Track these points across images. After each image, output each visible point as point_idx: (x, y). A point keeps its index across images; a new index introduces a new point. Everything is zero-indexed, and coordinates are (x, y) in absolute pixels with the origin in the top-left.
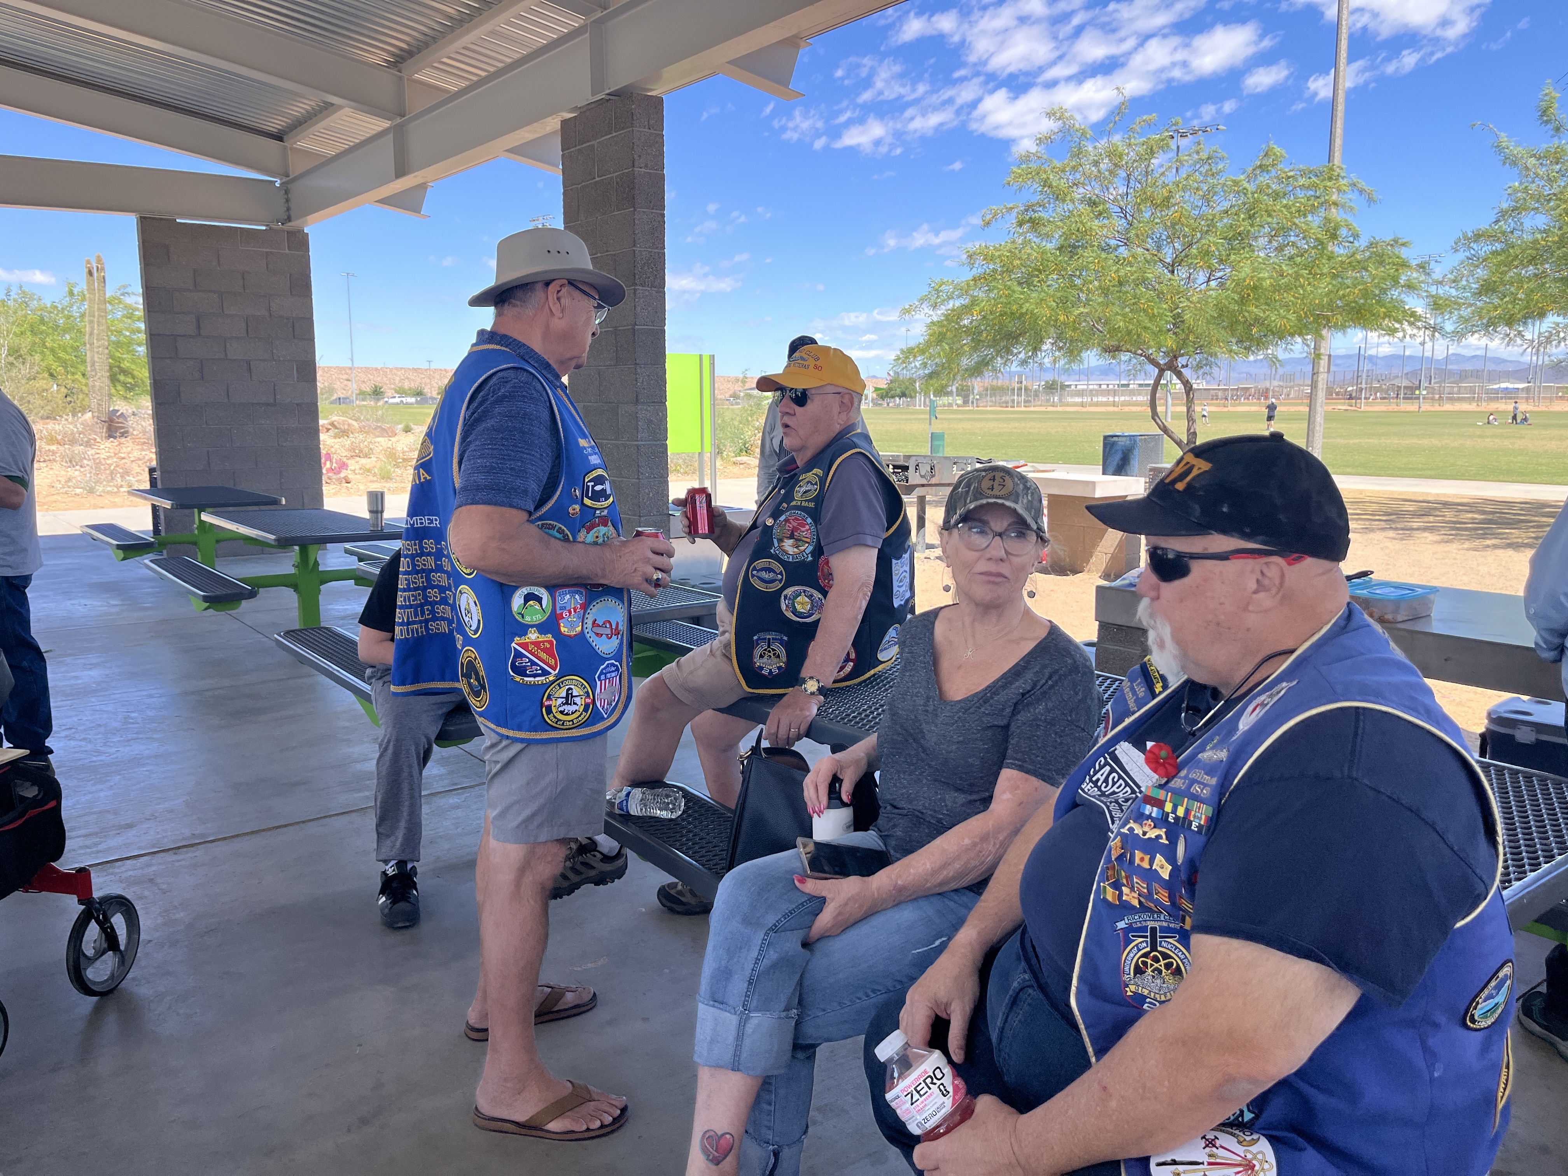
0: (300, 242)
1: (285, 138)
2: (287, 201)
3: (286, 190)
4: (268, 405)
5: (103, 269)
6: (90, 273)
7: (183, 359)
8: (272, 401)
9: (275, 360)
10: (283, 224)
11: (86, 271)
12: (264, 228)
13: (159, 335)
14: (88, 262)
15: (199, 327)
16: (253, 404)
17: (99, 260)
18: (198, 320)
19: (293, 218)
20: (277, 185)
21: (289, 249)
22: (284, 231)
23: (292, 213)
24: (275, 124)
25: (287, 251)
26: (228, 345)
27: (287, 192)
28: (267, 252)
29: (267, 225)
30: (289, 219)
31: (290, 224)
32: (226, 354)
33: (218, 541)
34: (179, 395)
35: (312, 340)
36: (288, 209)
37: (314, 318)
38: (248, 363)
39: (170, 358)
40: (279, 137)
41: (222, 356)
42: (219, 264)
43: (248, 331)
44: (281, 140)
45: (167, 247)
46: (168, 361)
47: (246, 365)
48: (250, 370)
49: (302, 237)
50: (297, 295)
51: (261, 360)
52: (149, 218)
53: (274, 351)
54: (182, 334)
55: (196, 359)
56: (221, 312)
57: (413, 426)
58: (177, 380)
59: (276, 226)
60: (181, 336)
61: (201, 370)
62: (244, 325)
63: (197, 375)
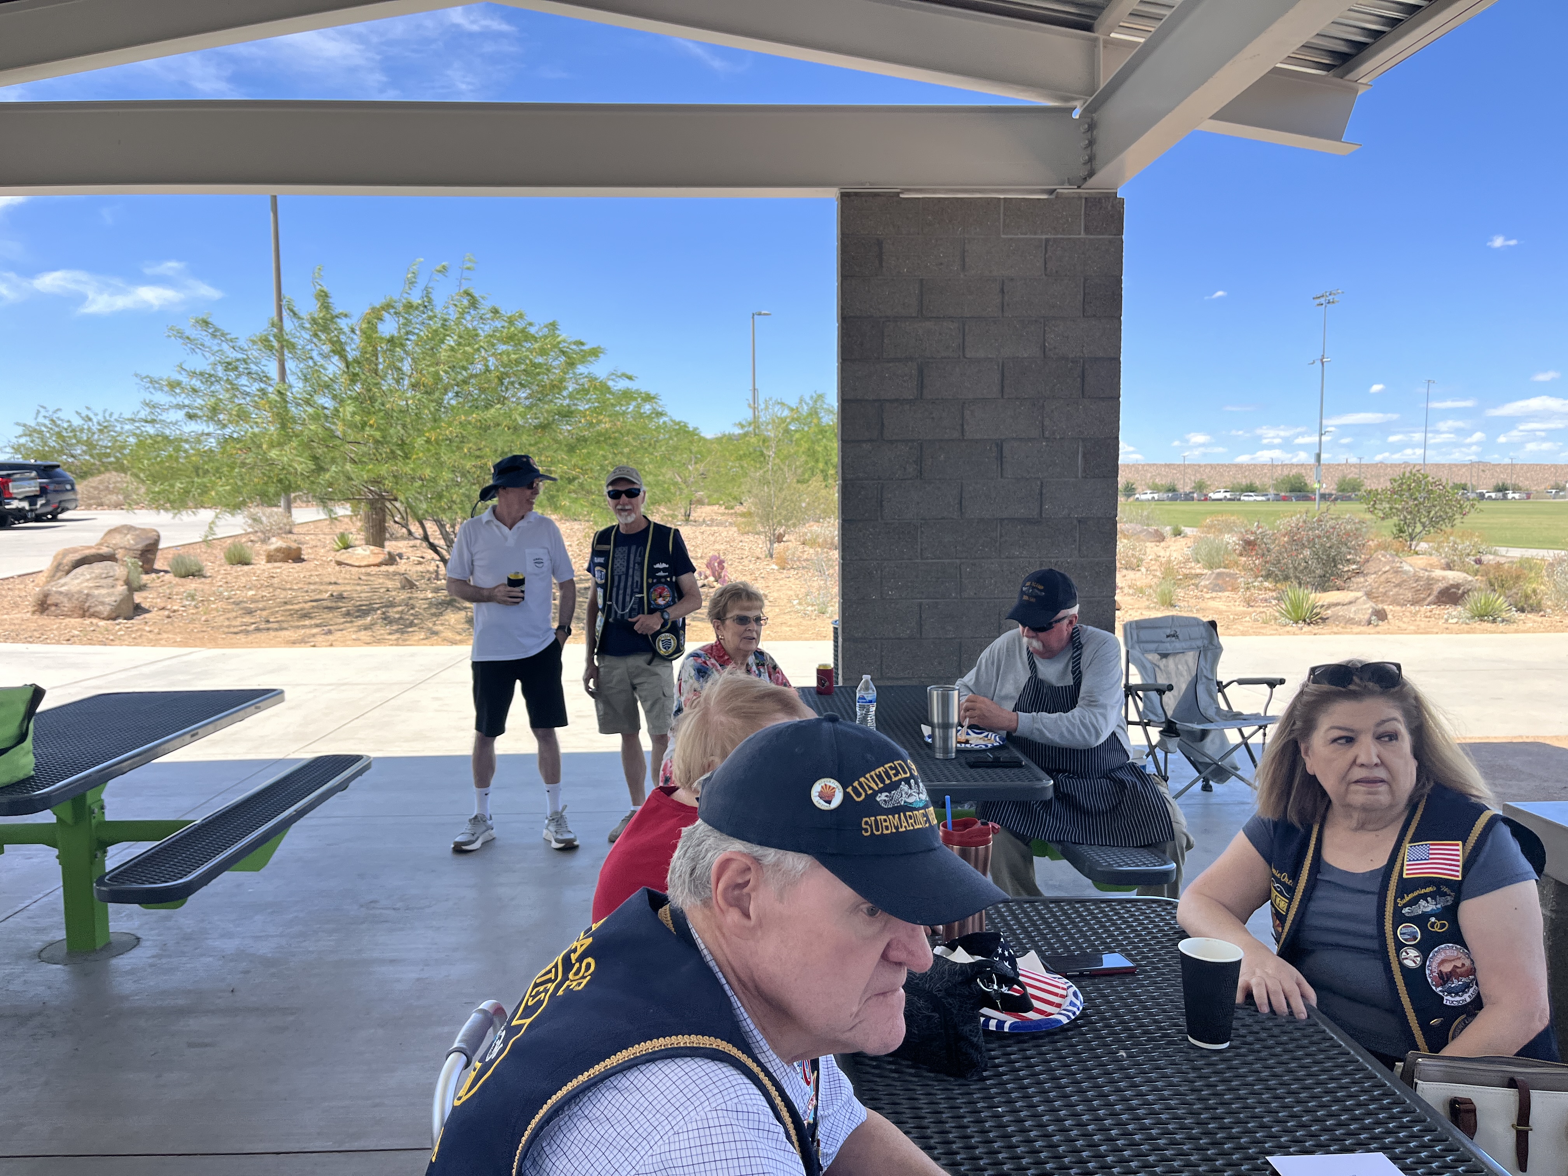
0: (1108, 217)
1: (1095, 25)
2: (1091, 143)
3: (1090, 119)
4: (1029, 522)
7: (891, 442)
8: (1035, 514)
9: (1047, 439)
10: (1078, 185)
12: (1045, 200)
13: (858, 400)
15: (921, 386)
16: (1002, 520)
18: (921, 372)
19: (1097, 171)
20: (1076, 115)
21: (1087, 230)
22: (1080, 198)
23: (1097, 160)
25: (1083, 235)
26: (967, 413)
27: (1092, 127)
28: (1047, 240)
29: (1048, 192)
30: (1091, 174)
31: (1091, 182)
32: (963, 432)
34: (882, 506)
35: (1115, 398)
36: (1091, 159)
37: (1121, 359)
38: (1000, 446)
39: (871, 441)
40: (1085, 24)
41: (956, 435)
42: (963, 267)
43: (1003, 387)
44: (1088, 28)
45: (880, 243)
46: (867, 446)
47: (994, 449)
48: (1001, 457)
49: (1113, 206)
50: (1094, 316)
51: (1021, 439)
52: (856, 194)
53: (1047, 422)
54: (893, 397)
55: (913, 441)
56: (961, 354)
57: (1183, 528)
58: (879, 478)
59: (1066, 190)
60: (891, 401)
61: (920, 460)
62: (997, 376)
63: (911, 468)
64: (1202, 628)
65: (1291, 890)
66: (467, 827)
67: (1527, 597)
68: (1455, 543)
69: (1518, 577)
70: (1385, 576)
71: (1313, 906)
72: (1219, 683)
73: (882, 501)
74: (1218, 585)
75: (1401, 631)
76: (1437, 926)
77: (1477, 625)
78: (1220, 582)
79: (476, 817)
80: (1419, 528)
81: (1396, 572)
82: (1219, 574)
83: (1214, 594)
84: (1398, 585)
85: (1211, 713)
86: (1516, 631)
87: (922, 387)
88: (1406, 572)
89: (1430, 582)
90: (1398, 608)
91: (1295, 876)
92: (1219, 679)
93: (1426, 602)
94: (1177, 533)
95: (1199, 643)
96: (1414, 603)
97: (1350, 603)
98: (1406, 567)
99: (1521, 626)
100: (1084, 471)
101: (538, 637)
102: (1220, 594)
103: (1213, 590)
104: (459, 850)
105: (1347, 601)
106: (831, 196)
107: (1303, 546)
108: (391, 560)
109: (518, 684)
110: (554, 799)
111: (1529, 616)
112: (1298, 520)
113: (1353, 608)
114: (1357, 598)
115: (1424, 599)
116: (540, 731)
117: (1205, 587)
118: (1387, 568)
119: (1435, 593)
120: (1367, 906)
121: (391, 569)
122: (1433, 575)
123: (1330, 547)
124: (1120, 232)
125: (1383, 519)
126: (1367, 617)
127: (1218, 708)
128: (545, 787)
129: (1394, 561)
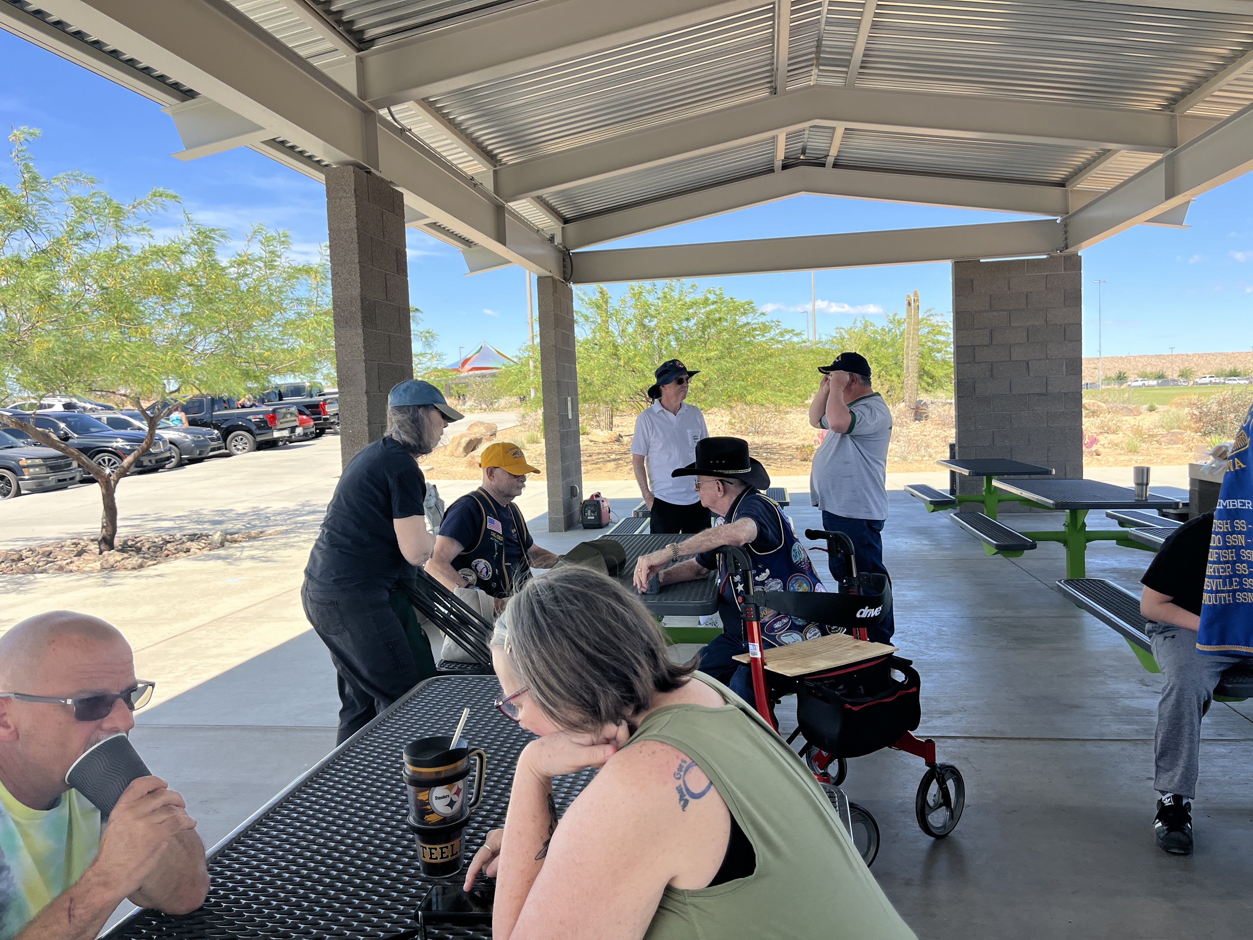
0: (1075, 263)
1: (1067, 184)
2: (1066, 233)
3: (1065, 224)
4: (1041, 394)
5: (918, 300)
6: (909, 304)
7: (978, 363)
8: (1044, 391)
9: (1048, 359)
10: (1061, 251)
11: (907, 302)
12: (1045, 257)
13: (963, 346)
14: (909, 296)
15: (991, 338)
16: (1029, 394)
17: (916, 294)
18: (991, 333)
19: (1069, 246)
20: (1058, 222)
21: (1065, 270)
22: (1061, 257)
23: (1070, 241)
24: (1059, 175)
25: (1063, 272)
26: (1012, 349)
27: (1066, 226)
28: (1047, 275)
29: (1048, 254)
30: (1066, 247)
31: (1067, 251)
32: (1010, 357)
33: (999, 501)
34: (975, 390)
35: (1080, 340)
36: (1066, 239)
37: (1082, 323)
38: (1027, 363)
39: (969, 363)
40: (1061, 184)
41: (1008, 359)
42: (1009, 289)
43: (1028, 338)
44: (1064, 187)
45: (972, 281)
46: (968, 365)
47: (1025, 364)
48: (1028, 368)
49: (1077, 259)
50: (1069, 306)
51: (1037, 360)
52: (962, 262)
53: (1048, 352)
55: (988, 362)
56: (1009, 325)
57: (1157, 406)
58: (974, 379)
59: (1056, 254)
60: (978, 346)
61: (991, 370)
62: (1025, 334)
63: (988, 374)
73: (975, 388)
74: (1172, 440)
78: (1174, 438)
83: (1170, 446)
94: (1152, 409)
100: (1066, 372)
102: (1175, 446)
103: (1169, 444)
106: (949, 263)
117: (1164, 442)
124: (1080, 270)
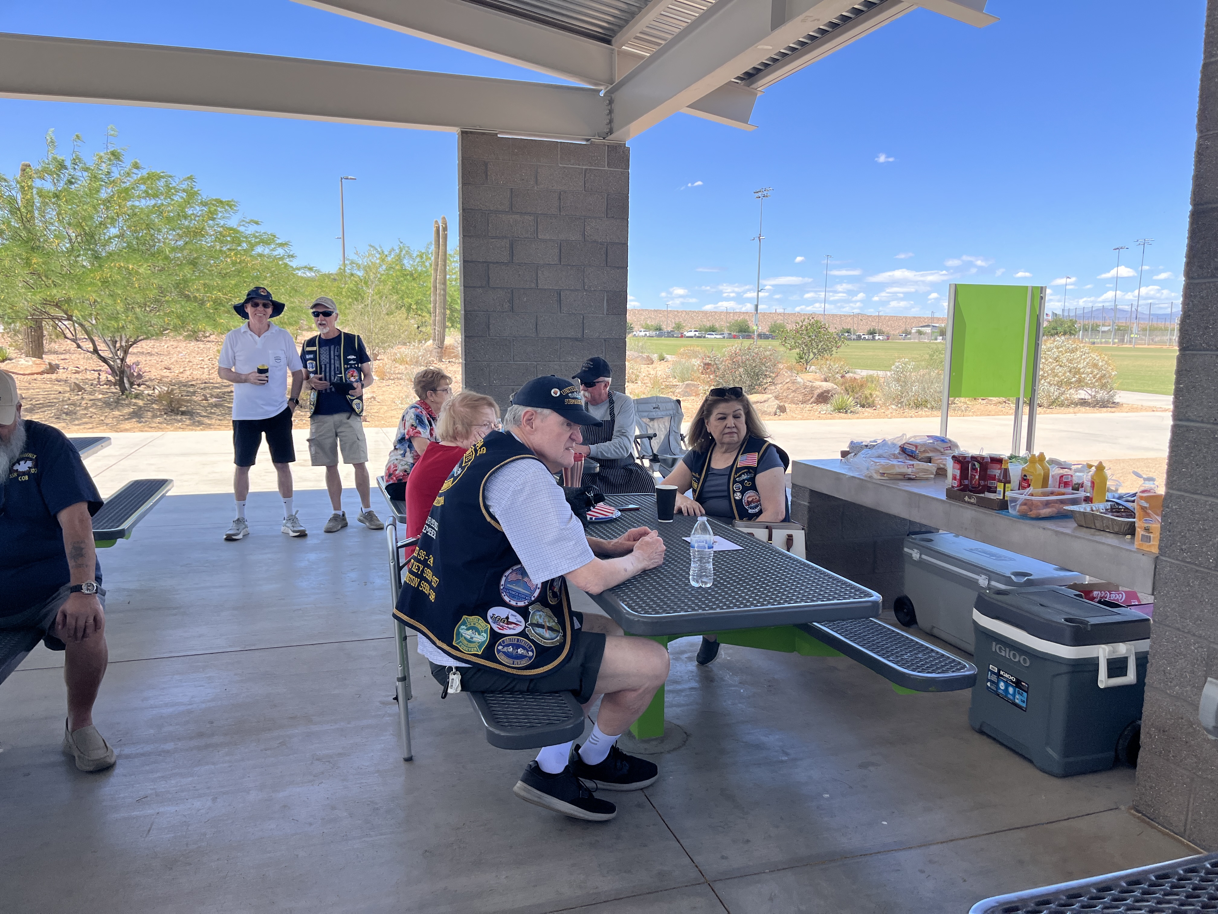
0: (620, 157)
1: (612, 39)
2: (611, 112)
3: (610, 98)
4: (576, 339)
6: (437, 233)
7: (494, 288)
8: (580, 335)
9: (586, 291)
10: (604, 138)
11: (435, 230)
12: (584, 142)
13: (473, 262)
14: (437, 221)
15: (512, 254)
16: (559, 338)
17: (444, 220)
18: (512, 246)
19: (614, 130)
20: (602, 94)
21: (609, 165)
22: (604, 145)
23: (615, 125)
25: (606, 168)
26: (540, 272)
27: (611, 102)
28: (586, 169)
29: (588, 140)
30: (611, 132)
31: (610, 137)
32: (537, 284)
34: (489, 327)
36: (611, 122)
37: (628, 244)
38: (559, 293)
39: (482, 287)
40: (606, 39)
41: (533, 285)
42: (536, 182)
43: (560, 258)
44: (608, 42)
45: (486, 164)
46: (480, 291)
47: (556, 295)
48: (560, 301)
49: (623, 152)
50: (613, 217)
51: (571, 290)
52: (471, 132)
53: (586, 280)
54: (495, 261)
55: (508, 288)
56: (535, 235)
57: (665, 356)
58: (487, 311)
59: (597, 140)
60: (494, 263)
61: (511, 301)
62: (557, 250)
63: (507, 306)
64: (673, 404)
65: (699, 480)
66: (232, 525)
67: (866, 397)
68: (830, 365)
69: (862, 386)
70: (787, 385)
71: (707, 484)
72: (681, 435)
73: (489, 325)
74: (687, 392)
75: (793, 418)
76: (748, 484)
77: (837, 415)
78: (688, 390)
79: (238, 519)
80: (812, 355)
81: (793, 383)
82: (687, 384)
83: (684, 398)
84: (794, 391)
85: (677, 451)
86: (858, 418)
87: (513, 256)
88: (799, 383)
89: (813, 389)
90: (794, 406)
91: (700, 475)
92: (682, 433)
93: (810, 402)
94: (662, 359)
95: (671, 412)
96: (803, 402)
97: (765, 401)
98: (799, 379)
99: (861, 415)
100: (608, 310)
101: (274, 406)
103: (684, 395)
104: (229, 539)
105: (763, 400)
106: (455, 132)
107: (739, 366)
108: (53, 369)
109: (264, 434)
110: (289, 508)
111: (867, 409)
112: (736, 348)
113: (766, 405)
114: (769, 399)
115: (809, 400)
116: (279, 465)
117: (679, 393)
118: (788, 380)
119: (815, 396)
120: (725, 480)
121: (54, 376)
122: (814, 384)
123: (755, 367)
124: (627, 167)
125: (790, 349)
126: (774, 410)
127: (681, 449)
128: (283, 500)
129: (792, 376)
